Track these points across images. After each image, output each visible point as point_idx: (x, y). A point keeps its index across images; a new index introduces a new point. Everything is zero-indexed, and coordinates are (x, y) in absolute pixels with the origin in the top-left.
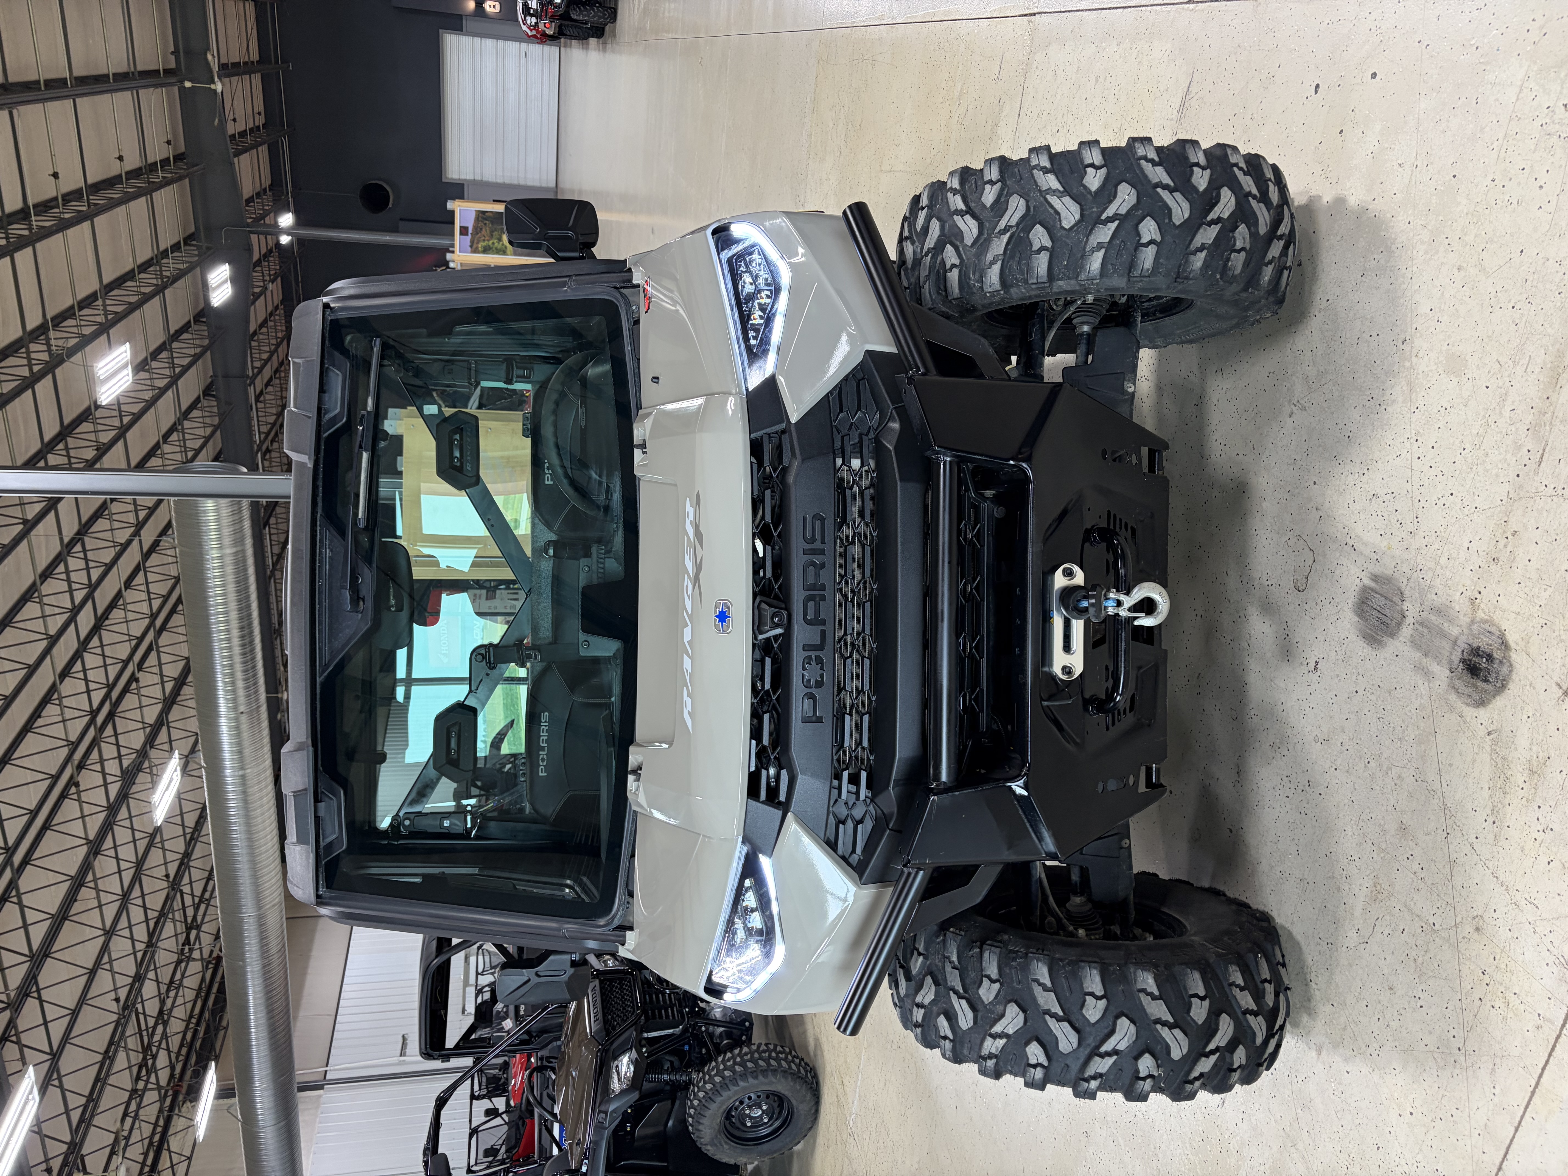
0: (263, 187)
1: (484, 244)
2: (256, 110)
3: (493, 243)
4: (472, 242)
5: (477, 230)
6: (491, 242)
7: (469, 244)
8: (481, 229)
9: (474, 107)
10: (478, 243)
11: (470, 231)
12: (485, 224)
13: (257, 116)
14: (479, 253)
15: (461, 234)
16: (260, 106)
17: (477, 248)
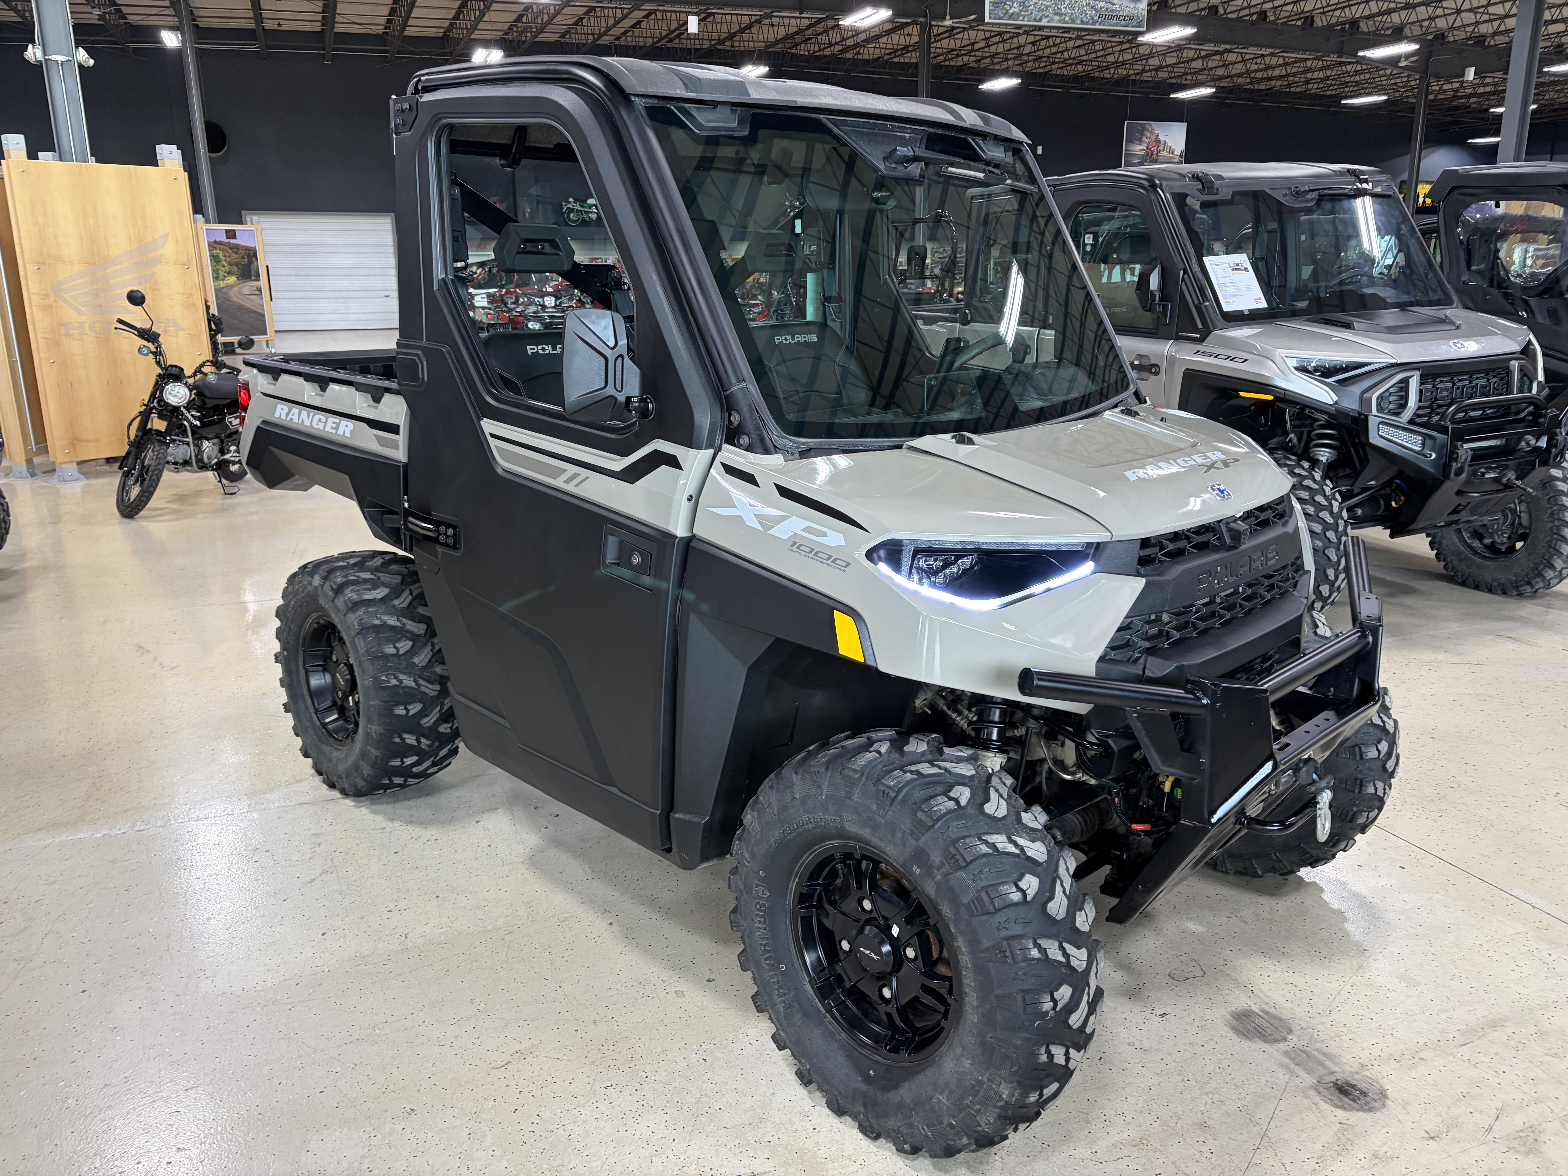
0: (198, 19)
1: (221, 255)
2: (282, 22)
3: (224, 266)
4: (220, 243)
5: (236, 248)
6: (225, 263)
7: (218, 240)
8: (237, 253)
9: (326, 245)
10: (220, 249)
11: (232, 241)
12: (243, 258)
13: (277, 22)
14: (210, 250)
15: (227, 231)
16: (287, 26)
17: (215, 248)
